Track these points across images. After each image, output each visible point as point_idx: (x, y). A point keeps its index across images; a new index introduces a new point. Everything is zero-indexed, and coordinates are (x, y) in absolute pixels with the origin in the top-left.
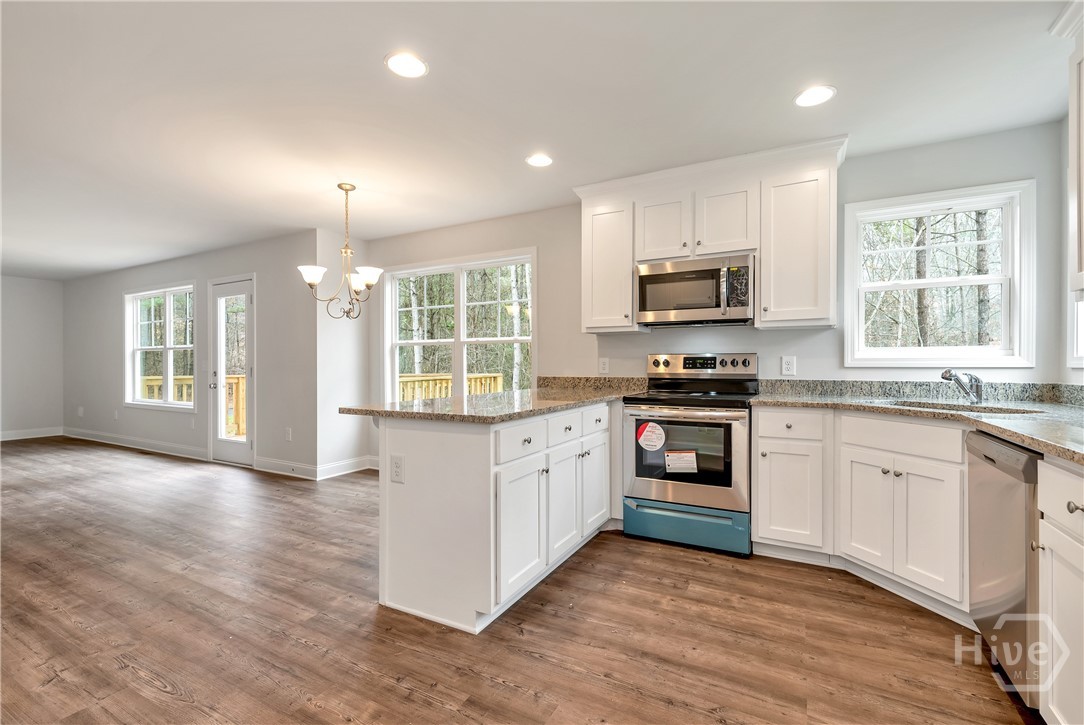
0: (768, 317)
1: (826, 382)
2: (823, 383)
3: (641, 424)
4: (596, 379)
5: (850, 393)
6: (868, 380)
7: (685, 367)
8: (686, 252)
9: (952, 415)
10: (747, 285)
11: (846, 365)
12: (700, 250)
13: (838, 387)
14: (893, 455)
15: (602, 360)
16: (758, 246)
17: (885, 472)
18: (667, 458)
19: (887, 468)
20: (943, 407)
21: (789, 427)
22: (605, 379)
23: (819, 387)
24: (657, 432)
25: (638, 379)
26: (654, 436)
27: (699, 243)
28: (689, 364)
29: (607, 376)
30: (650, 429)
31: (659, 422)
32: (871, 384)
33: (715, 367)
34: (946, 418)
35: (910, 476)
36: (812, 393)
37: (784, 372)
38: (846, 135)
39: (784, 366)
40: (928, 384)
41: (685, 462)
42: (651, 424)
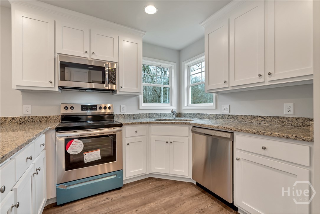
0: (121, 90)
1: (135, 114)
2: (134, 115)
3: (68, 141)
4: (21, 118)
5: (141, 118)
6: (146, 113)
7: (82, 110)
8: (86, 56)
9: (187, 123)
10: (115, 76)
11: (140, 109)
12: (93, 57)
13: (138, 116)
14: (168, 137)
15: (25, 106)
16: (118, 62)
17: (167, 143)
18: (84, 156)
19: (168, 141)
20: (168, 120)
21: (136, 132)
22: (29, 117)
23: (133, 116)
24: (79, 144)
25: (53, 117)
26: (77, 146)
27: (93, 53)
28: (84, 108)
29: (30, 116)
30: (75, 143)
31: (80, 139)
32: (146, 114)
33: (97, 110)
34: (185, 124)
35: (174, 142)
36: (131, 118)
37: (122, 111)
38: (146, 32)
39: (122, 109)
40: (159, 114)
41: (96, 155)
42: (75, 140)
